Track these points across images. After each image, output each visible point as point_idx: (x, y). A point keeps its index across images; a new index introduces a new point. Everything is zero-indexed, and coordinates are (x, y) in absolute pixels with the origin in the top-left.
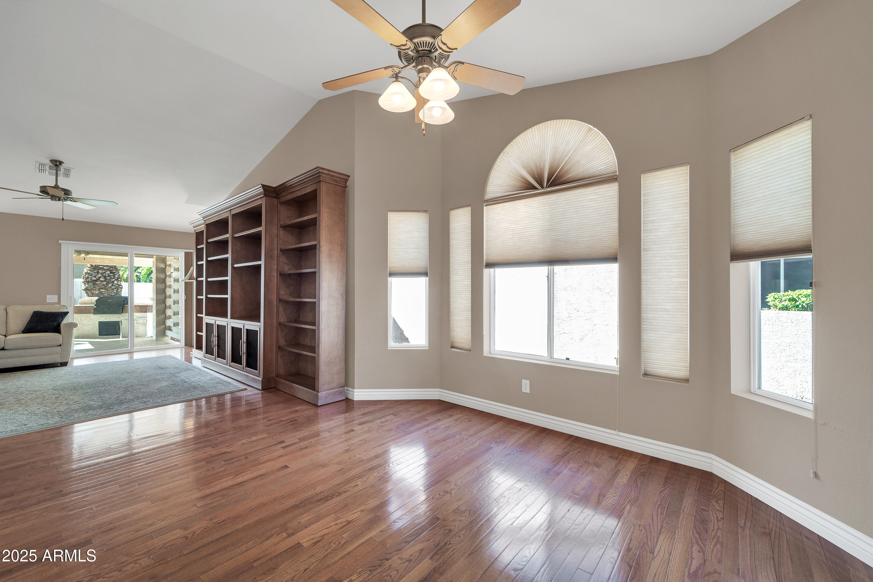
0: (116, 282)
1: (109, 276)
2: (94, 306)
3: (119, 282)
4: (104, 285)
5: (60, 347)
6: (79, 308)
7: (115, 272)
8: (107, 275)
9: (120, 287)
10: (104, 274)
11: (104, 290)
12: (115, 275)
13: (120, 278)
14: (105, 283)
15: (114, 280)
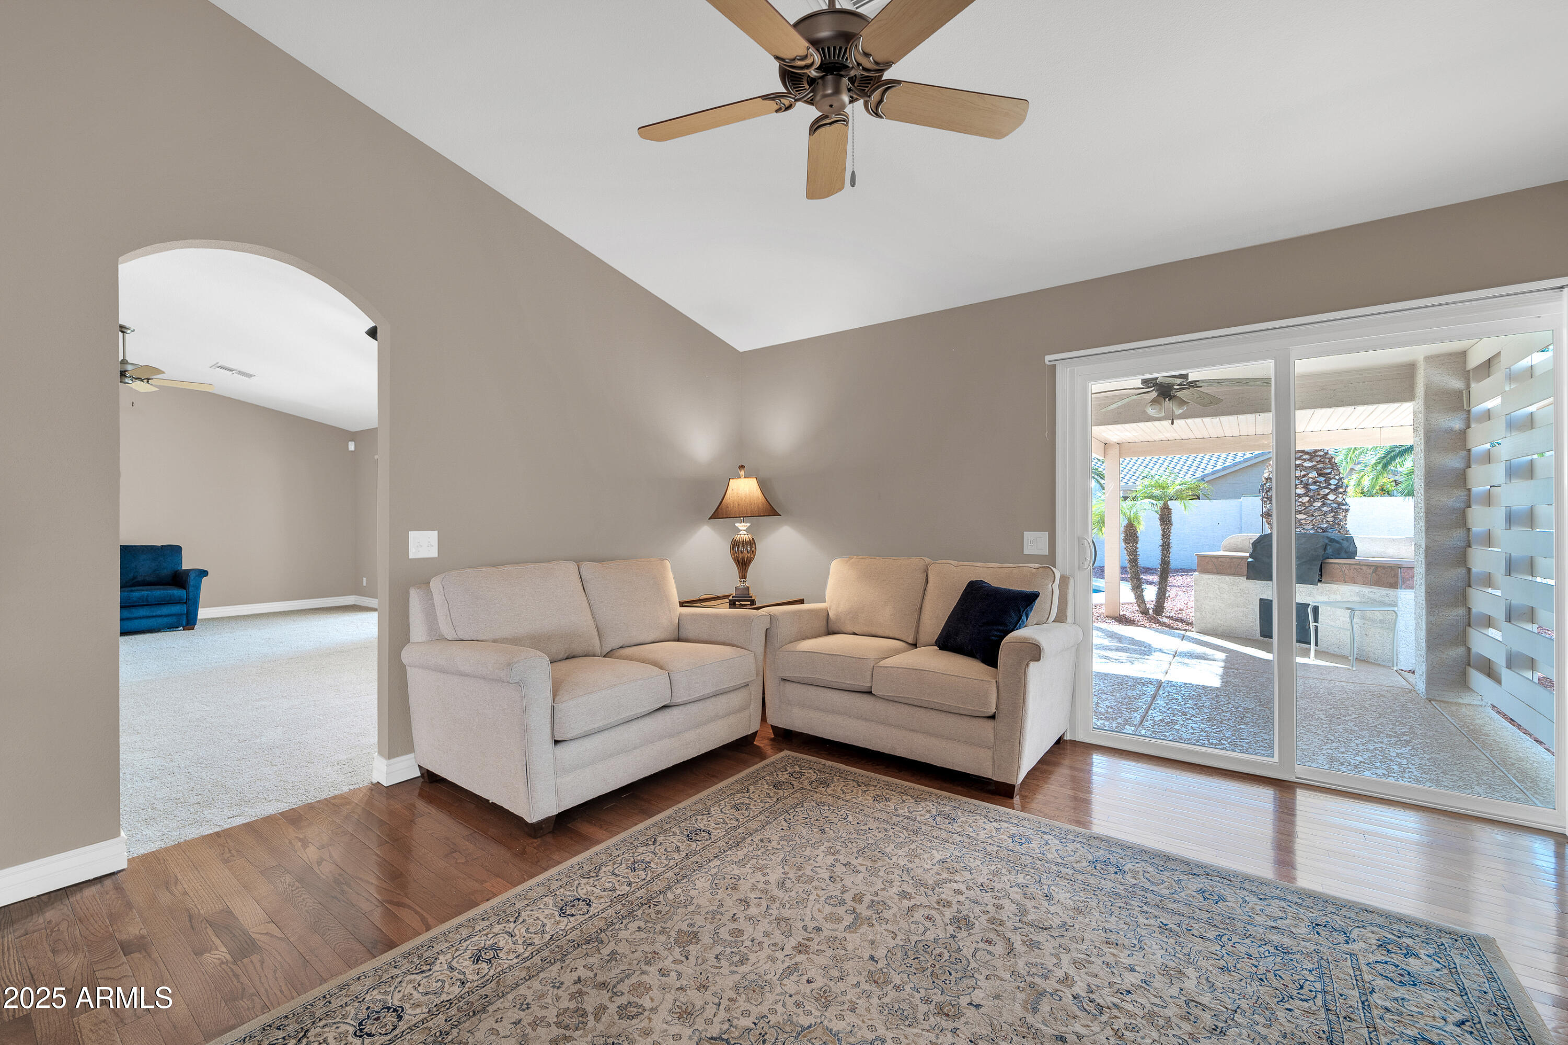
0: (1332, 497)
1: (1315, 483)
2: (1247, 558)
3: (1341, 496)
4: (1304, 504)
5: (990, 723)
6: (1215, 560)
7: (1330, 473)
8: (1310, 481)
9: (1343, 507)
10: (1303, 479)
11: (1305, 516)
12: (1331, 479)
13: (1342, 487)
14: (1306, 499)
15: (1327, 491)
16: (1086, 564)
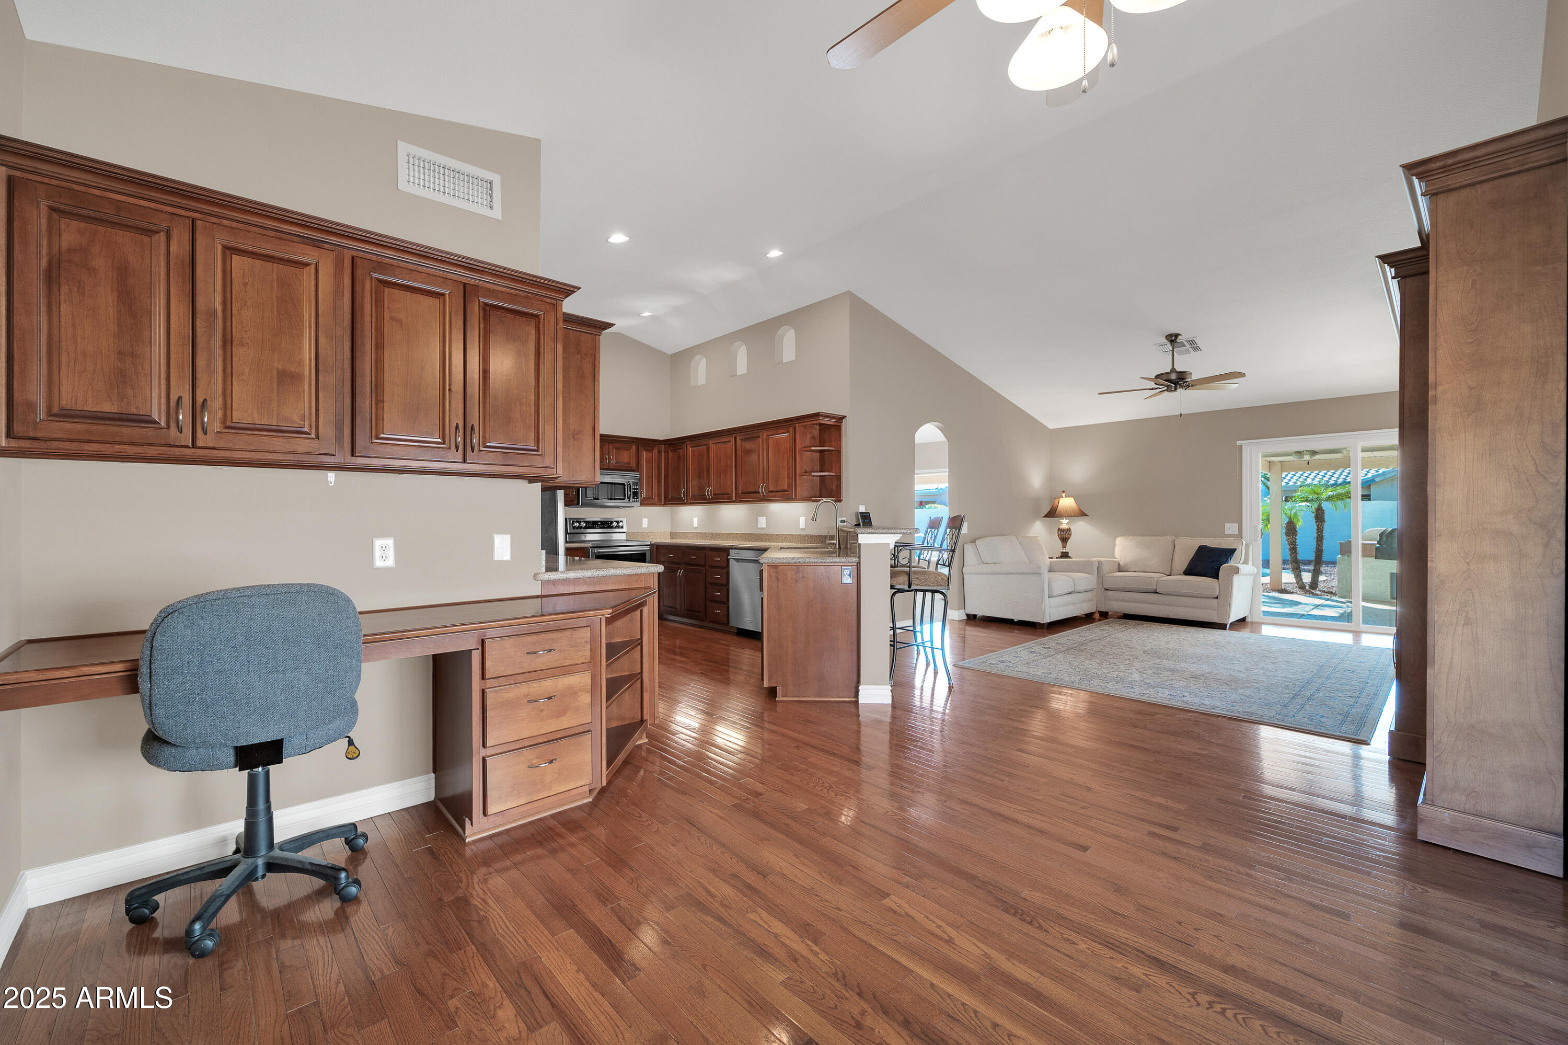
2: (1377, 545)
5: (1216, 600)
16: (1258, 538)
